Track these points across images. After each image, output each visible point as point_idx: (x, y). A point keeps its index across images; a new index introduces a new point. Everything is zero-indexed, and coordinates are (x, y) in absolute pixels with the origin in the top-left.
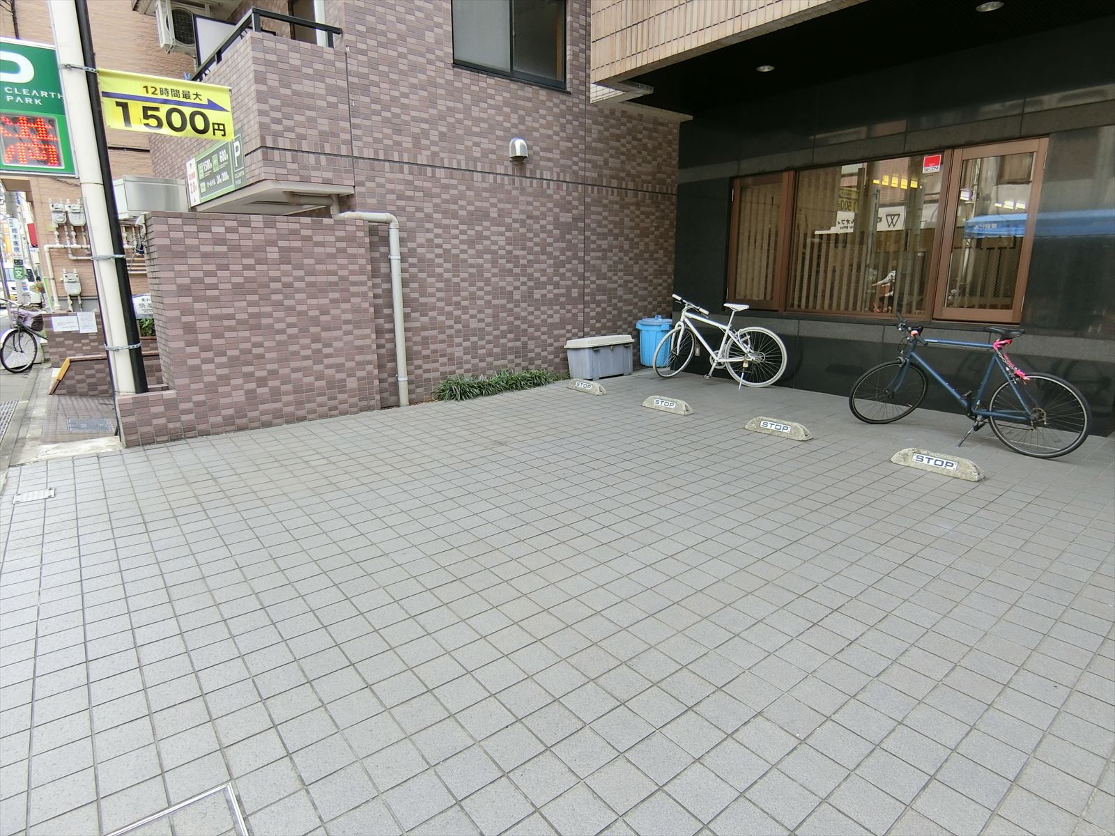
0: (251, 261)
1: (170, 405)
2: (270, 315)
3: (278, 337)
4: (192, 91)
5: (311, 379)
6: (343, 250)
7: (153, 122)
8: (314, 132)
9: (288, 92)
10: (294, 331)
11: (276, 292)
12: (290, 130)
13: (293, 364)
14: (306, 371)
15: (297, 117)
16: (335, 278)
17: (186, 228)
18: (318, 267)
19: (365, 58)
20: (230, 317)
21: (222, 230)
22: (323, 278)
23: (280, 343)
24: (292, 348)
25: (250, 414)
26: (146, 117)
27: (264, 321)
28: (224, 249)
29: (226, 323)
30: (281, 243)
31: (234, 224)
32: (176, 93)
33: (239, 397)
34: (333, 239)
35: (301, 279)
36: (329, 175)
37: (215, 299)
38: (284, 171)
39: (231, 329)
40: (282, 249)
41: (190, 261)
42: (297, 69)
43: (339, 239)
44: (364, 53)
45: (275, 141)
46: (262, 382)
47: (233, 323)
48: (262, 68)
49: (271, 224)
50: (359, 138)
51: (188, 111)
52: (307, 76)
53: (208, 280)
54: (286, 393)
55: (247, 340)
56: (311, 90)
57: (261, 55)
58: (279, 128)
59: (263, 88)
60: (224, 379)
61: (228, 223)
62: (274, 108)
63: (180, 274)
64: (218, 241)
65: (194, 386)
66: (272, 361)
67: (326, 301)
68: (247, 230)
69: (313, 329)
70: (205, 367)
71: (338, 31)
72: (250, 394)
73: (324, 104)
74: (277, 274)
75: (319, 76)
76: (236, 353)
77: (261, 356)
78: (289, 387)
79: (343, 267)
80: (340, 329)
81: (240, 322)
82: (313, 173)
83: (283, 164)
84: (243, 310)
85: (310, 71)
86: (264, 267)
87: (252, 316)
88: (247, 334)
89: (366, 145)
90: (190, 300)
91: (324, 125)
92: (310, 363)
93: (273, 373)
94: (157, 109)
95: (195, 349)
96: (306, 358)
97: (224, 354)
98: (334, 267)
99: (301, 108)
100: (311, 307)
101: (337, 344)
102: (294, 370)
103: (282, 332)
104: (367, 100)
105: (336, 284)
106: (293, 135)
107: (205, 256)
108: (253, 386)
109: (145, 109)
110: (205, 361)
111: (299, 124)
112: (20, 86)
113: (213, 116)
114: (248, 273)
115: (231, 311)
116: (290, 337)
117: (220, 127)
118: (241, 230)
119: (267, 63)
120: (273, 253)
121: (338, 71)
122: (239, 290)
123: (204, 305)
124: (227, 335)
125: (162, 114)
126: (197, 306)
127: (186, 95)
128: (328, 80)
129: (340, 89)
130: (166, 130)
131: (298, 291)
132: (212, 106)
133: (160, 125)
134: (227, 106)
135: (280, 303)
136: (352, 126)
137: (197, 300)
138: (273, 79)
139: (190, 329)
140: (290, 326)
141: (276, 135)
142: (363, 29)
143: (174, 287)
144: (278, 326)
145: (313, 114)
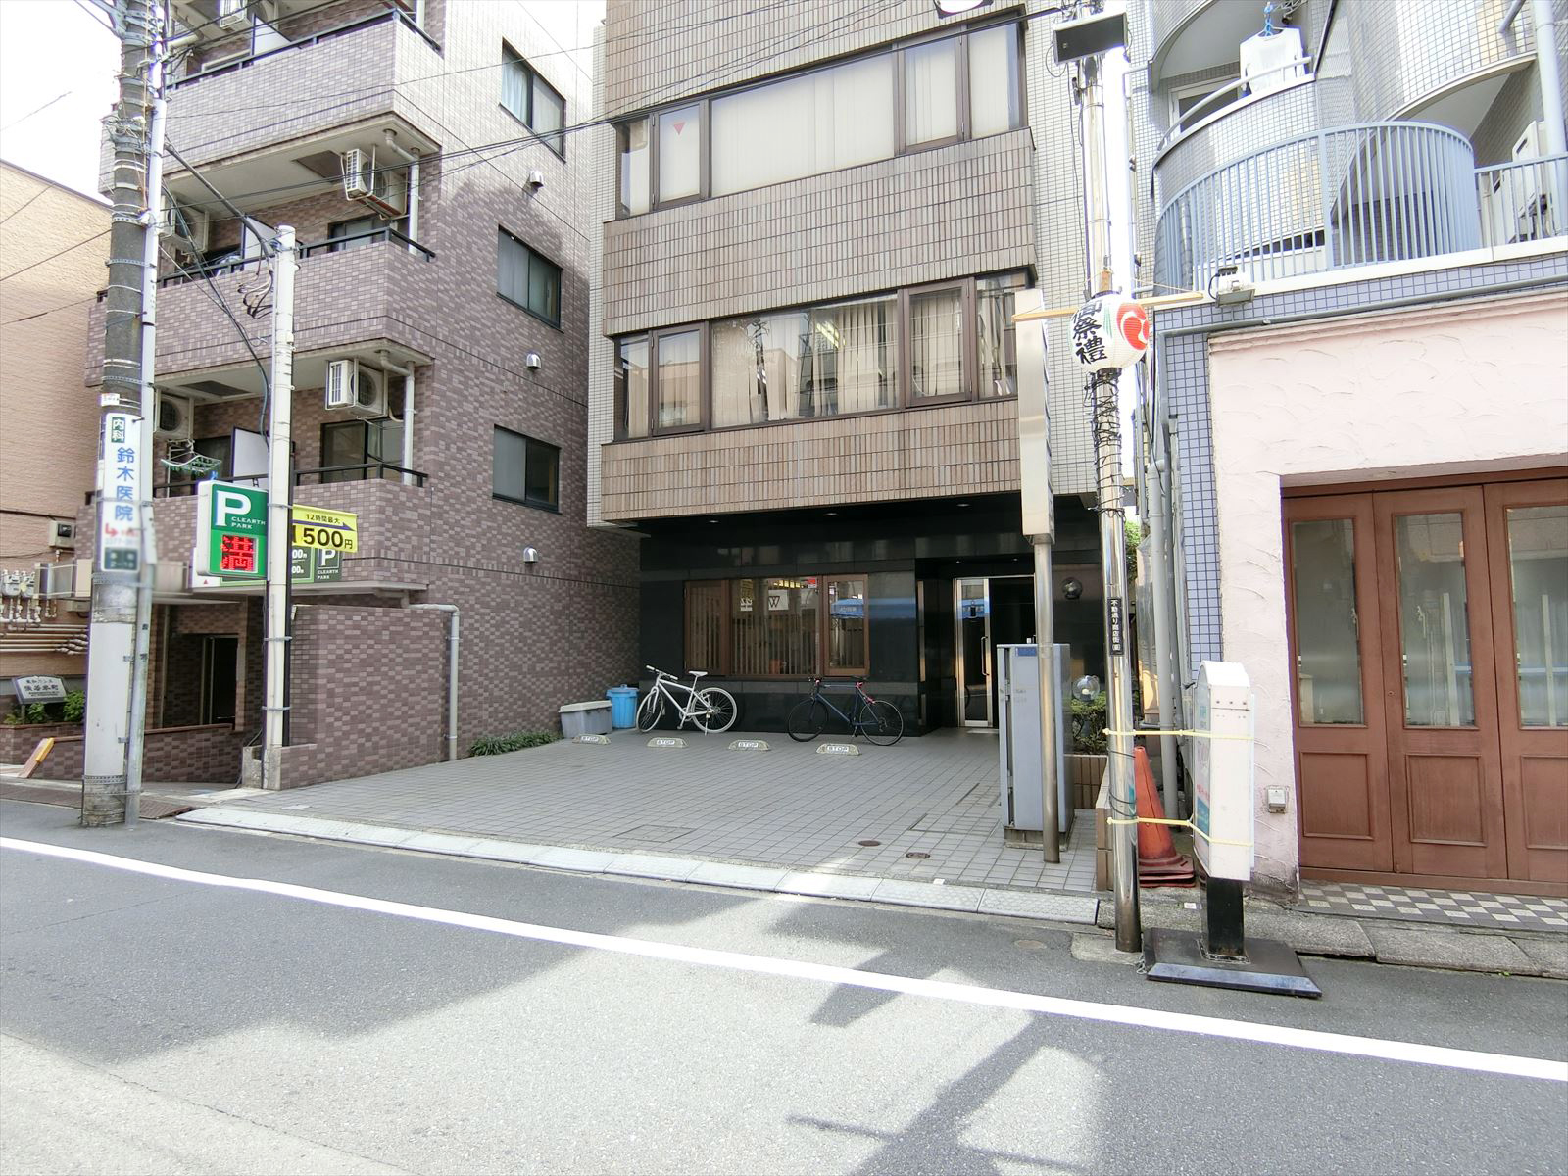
0: (372, 642)
1: (312, 754)
2: (378, 683)
3: (383, 701)
4: (334, 517)
5: (397, 736)
6: (427, 633)
7: (309, 539)
8: (409, 546)
9: (397, 519)
10: (392, 696)
11: (385, 665)
12: (395, 545)
13: (389, 723)
14: (396, 729)
15: (400, 536)
16: (420, 655)
17: (339, 618)
18: (411, 646)
19: (441, 494)
20: (355, 684)
21: (359, 618)
22: (413, 655)
23: (383, 705)
24: (390, 710)
25: (359, 764)
26: (305, 535)
27: (376, 688)
28: (358, 632)
29: (353, 689)
30: (392, 628)
31: (366, 614)
32: (324, 518)
33: (353, 749)
34: (421, 625)
35: (400, 655)
36: (415, 577)
37: (349, 670)
38: (389, 575)
39: (355, 694)
40: (392, 633)
41: (338, 642)
42: (403, 503)
43: (425, 625)
44: (442, 491)
45: (386, 553)
46: (369, 737)
47: (357, 689)
48: (384, 503)
49: (386, 615)
50: (433, 550)
51: (331, 531)
52: (409, 508)
53: (347, 656)
54: (383, 747)
55: (363, 703)
56: (409, 517)
57: (383, 495)
58: (388, 543)
59: (383, 516)
60: (346, 734)
61: (363, 614)
62: (388, 530)
63: (331, 652)
64: (356, 627)
65: (328, 740)
66: (377, 720)
67: (413, 672)
68: (373, 619)
69: (404, 695)
70: (337, 724)
71: (426, 476)
72: (361, 745)
73: (416, 526)
74: (387, 651)
75: (415, 508)
76: (356, 713)
77: (370, 716)
78: (383, 742)
79: (426, 646)
80: (419, 694)
81: (361, 689)
82: (406, 575)
83: (388, 570)
84: (363, 679)
85: (410, 504)
86: (380, 646)
87: (369, 684)
88: (363, 698)
89: (439, 555)
90: (334, 671)
91: (415, 540)
92: (398, 722)
93: (376, 730)
94: (312, 530)
95: (332, 710)
96: (398, 718)
97: (347, 714)
98: (421, 646)
99: (403, 529)
100: (404, 677)
101: (418, 707)
102: (389, 728)
103: (385, 697)
104: (441, 522)
105: (419, 659)
106: (396, 549)
107: (347, 637)
108: (362, 740)
109: (306, 530)
110: (337, 720)
111: (401, 541)
112: (241, 516)
113: (345, 534)
114: (371, 651)
115: (356, 680)
116: (390, 700)
117: (349, 542)
118: (370, 618)
119: (388, 500)
120: (386, 635)
121: (427, 503)
122: (364, 663)
123: (341, 675)
124: (352, 699)
125: (315, 534)
126: (338, 676)
127: (331, 520)
128: (420, 510)
129: (426, 515)
130: (316, 545)
131: (398, 665)
132: (345, 527)
133: (312, 542)
134: (355, 528)
135: (386, 674)
136: (432, 541)
137: (338, 671)
138: (389, 510)
139: (331, 694)
140: (391, 692)
141: (388, 548)
142: (442, 475)
143: (326, 662)
144: (383, 692)
145: (409, 533)
